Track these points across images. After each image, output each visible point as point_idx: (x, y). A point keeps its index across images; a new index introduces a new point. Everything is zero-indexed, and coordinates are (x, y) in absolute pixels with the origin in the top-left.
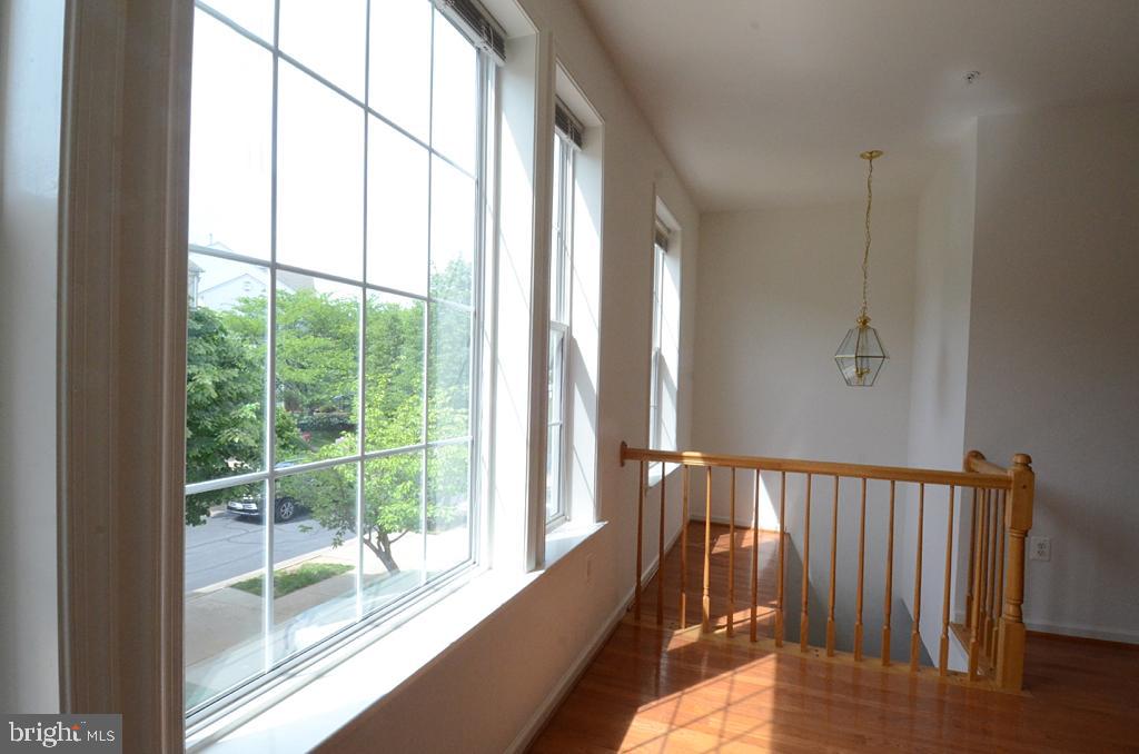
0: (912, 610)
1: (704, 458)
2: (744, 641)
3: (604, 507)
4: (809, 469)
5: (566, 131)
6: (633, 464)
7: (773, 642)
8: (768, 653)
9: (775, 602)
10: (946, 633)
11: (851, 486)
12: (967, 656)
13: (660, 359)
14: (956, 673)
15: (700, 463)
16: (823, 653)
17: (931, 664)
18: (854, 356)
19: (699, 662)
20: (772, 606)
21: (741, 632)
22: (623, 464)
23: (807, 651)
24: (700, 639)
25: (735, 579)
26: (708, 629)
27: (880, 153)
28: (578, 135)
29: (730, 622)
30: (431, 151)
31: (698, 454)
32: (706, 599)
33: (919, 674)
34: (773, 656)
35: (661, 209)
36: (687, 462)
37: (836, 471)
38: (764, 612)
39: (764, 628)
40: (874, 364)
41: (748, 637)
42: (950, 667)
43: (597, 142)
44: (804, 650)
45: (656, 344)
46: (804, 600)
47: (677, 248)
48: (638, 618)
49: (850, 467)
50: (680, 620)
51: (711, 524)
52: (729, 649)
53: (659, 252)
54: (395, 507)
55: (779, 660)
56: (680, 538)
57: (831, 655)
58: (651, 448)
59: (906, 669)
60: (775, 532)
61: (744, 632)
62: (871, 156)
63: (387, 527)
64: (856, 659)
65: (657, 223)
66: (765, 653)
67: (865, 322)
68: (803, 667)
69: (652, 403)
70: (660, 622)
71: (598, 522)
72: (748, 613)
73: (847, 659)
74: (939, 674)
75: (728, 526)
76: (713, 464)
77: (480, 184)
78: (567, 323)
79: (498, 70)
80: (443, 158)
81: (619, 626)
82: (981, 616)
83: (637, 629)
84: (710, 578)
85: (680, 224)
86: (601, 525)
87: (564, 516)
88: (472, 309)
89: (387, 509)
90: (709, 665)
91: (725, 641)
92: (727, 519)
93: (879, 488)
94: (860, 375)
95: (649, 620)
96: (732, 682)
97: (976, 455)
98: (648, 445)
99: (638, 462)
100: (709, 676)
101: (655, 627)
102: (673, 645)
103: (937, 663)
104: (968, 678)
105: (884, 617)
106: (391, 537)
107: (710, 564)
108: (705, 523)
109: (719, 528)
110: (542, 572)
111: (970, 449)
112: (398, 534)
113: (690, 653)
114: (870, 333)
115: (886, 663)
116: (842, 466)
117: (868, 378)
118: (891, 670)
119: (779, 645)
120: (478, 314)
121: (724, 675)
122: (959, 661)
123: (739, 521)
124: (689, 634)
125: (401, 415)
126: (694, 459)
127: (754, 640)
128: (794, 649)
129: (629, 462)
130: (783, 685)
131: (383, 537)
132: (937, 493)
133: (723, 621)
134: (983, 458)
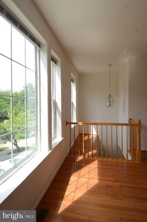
0: (121, 149)
1: (82, 123)
2: (91, 158)
3: (63, 135)
4: (102, 124)
5: (53, 61)
6: (68, 125)
7: (96, 157)
8: (96, 160)
9: (96, 149)
10: (127, 153)
11: (109, 127)
12: (131, 157)
13: (73, 103)
14: (129, 160)
15: (82, 124)
16: (106, 159)
17: (125, 159)
18: (108, 102)
19: (83, 163)
20: (96, 150)
21: (90, 156)
22: (66, 125)
23: (103, 159)
24: (83, 158)
25: (89, 145)
26: (84, 156)
27: (112, 65)
28: (55, 62)
29: (88, 154)
30: (26, 67)
31: (81, 123)
32: (83, 150)
33: (123, 161)
34: (97, 160)
35: (72, 75)
36: (79, 124)
37: (107, 124)
38: (94, 151)
39: (95, 155)
40: (112, 103)
41: (92, 157)
42: (128, 159)
43: (59, 63)
44: (102, 158)
45: (72, 101)
46: (102, 149)
47: (75, 82)
48: (70, 155)
49: (109, 123)
50: (79, 155)
51: (84, 134)
52: (88, 160)
53: (72, 83)
54: (18, 135)
55: (98, 161)
56: (78, 136)
57: (107, 159)
58: (72, 122)
59: (120, 160)
60: (96, 135)
61: (91, 156)
62: (110, 65)
63: (16, 139)
64: (112, 159)
65: (71, 78)
66: (95, 160)
67: (110, 96)
68: (102, 161)
69: (72, 112)
70: (75, 156)
71: (62, 138)
72: (91, 152)
73: (110, 159)
74: (126, 161)
75: (87, 134)
76: (84, 124)
77: (36, 73)
78: (55, 99)
79: (39, 50)
80: (28, 68)
81: (67, 157)
82: (133, 149)
83: (70, 158)
84: (84, 145)
85: (75, 77)
86: (63, 138)
87: (55, 137)
88: (35, 98)
89: (16, 135)
90: (84, 164)
91: (87, 158)
92: (87, 133)
93: (114, 127)
94: (110, 105)
95: (73, 156)
96: (90, 167)
97: (131, 119)
98: (71, 121)
99: (69, 125)
100: (85, 166)
101: (74, 157)
102: (78, 160)
103: (126, 159)
104: (132, 161)
105: (116, 151)
106: (17, 141)
107: (84, 142)
108: (83, 134)
109: (85, 135)
110: (51, 151)
111: (129, 118)
112: (19, 140)
113: (81, 162)
114: (111, 97)
115: (117, 160)
116: (107, 123)
117: (111, 106)
118: (118, 161)
119: (97, 158)
120: (37, 99)
121: (88, 166)
122: (130, 158)
123: (89, 133)
124: (80, 158)
125: (19, 115)
126: (80, 123)
127: (93, 157)
128: (100, 158)
129: (67, 125)
130: (99, 166)
131: (15, 141)
132: (125, 127)
133: (87, 154)
134: (132, 120)
